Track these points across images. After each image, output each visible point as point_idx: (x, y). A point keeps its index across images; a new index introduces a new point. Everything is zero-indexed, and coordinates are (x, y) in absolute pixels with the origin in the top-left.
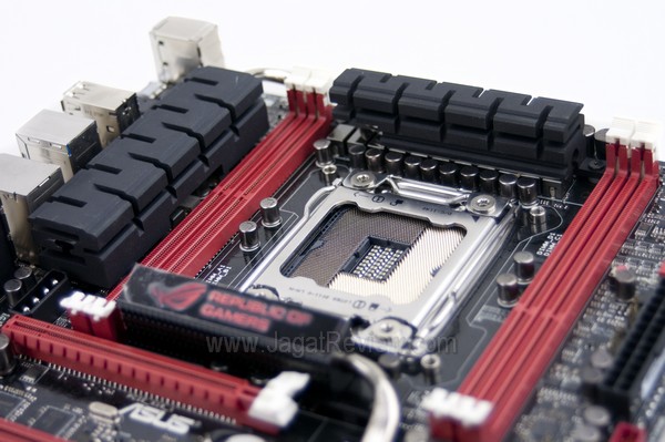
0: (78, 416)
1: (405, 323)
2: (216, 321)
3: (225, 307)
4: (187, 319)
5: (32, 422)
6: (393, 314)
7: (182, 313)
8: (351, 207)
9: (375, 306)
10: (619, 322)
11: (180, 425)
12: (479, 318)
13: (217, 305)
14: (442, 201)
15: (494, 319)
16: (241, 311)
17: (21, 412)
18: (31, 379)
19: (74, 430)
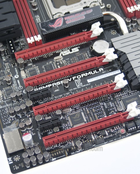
0: (53, 63)
1: (96, 2)
2: (71, 23)
3: (71, 19)
4: (64, 27)
5: (44, 71)
9: (85, 2)
11: (76, 50)
17: (39, 71)
18: (31, 64)
19: (55, 66)
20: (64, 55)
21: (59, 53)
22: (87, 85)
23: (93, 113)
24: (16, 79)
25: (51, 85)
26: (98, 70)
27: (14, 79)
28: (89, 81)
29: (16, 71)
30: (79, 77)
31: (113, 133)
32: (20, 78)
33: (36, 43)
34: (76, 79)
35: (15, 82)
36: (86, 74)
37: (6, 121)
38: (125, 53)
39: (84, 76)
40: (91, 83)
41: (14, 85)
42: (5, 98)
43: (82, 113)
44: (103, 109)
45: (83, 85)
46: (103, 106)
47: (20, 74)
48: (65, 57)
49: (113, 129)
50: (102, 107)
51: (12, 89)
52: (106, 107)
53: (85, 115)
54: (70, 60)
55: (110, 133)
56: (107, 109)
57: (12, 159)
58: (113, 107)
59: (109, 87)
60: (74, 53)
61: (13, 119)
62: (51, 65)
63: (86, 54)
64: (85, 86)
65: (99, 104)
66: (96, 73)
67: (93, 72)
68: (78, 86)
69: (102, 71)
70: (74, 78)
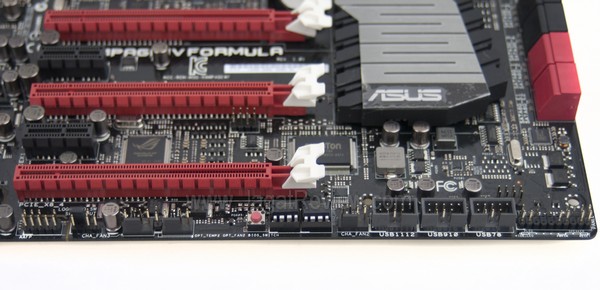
22: (220, 77)
23: (199, 151)
24: (37, 14)
27: (30, 10)
28: (229, 69)
30: (207, 53)
31: (227, 217)
34: (198, 55)
35: (28, 19)
38: (356, 22)
40: (232, 75)
43: (169, 143)
44: (231, 149)
45: (208, 73)
46: (237, 140)
49: (234, 205)
50: (231, 142)
51: (11, 31)
52: (242, 147)
53: (173, 149)
55: (219, 214)
56: (244, 151)
58: (264, 151)
59: (270, 90)
64: (211, 77)
65: (227, 132)
66: (258, 52)
67: (251, 51)
68: (192, 74)
69: (277, 55)
70: (190, 51)
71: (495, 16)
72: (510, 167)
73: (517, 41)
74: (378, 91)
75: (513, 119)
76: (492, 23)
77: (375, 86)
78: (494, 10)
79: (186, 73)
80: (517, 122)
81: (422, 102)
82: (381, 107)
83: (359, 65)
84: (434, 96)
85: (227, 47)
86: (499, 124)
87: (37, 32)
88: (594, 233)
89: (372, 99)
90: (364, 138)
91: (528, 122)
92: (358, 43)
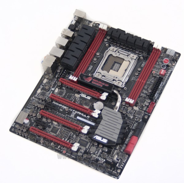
0: (73, 96)
1: (121, 81)
2: (94, 84)
3: (96, 82)
4: (90, 83)
5: (66, 96)
6: (119, 79)
7: (89, 82)
8: (111, 55)
9: (117, 78)
10: (153, 81)
11: (89, 98)
12: (132, 79)
13: (94, 82)
14: (126, 54)
15: (134, 80)
16: (98, 83)
17: (64, 94)
18: (64, 88)
19: (73, 98)
20: (82, 96)
21: (81, 93)
22: (75, 119)
23: (64, 134)
24: (52, 90)
25: (62, 105)
26: (87, 116)
27: (51, 89)
29: (56, 86)
30: (76, 112)
31: (61, 149)
32: (53, 91)
33: (72, 81)
34: (74, 112)
35: (50, 91)
36: (81, 113)
37: (29, 106)
38: (102, 118)
39: (78, 114)
40: (78, 119)
41: (48, 92)
42: (39, 95)
43: (59, 130)
44: (69, 135)
45: (74, 117)
46: (71, 134)
47: (55, 89)
48: (81, 97)
49: (63, 147)
50: (70, 134)
51: (45, 93)
52: (71, 136)
54: (81, 100)
55: (60, 148)
56: (71, 137)
57: (15, 125)
58: (74, 138)
59: (79, 128)
60: (87, 99)
61: (32, 108)
62: (72, 96)
63: (91, 104)
64: (74, 118)
65: (70, 132)
66: (85, 116)
67: (84, 115)
68: (71, 116)
69: (88, 118)
70: (74, 110)
71: (132, 125)
72: (113, 159)
73: (133, 133)
74: (97, 136)
75: (120, 150)
76: (131, 126)
77: (97, 135)
78: (133, 123)
79: (70, 115)
80: (120, 151)
81: (102, 142)
82: (95, 140)
83: (97, 129)
84: (105, 141)
85: (80, 112)
86: (117, 150)
87: (50, 95)
88: (118, 178)
89: (94, 137)
90: (92, 143)
91: (122, 151)
92: (99, 123)
